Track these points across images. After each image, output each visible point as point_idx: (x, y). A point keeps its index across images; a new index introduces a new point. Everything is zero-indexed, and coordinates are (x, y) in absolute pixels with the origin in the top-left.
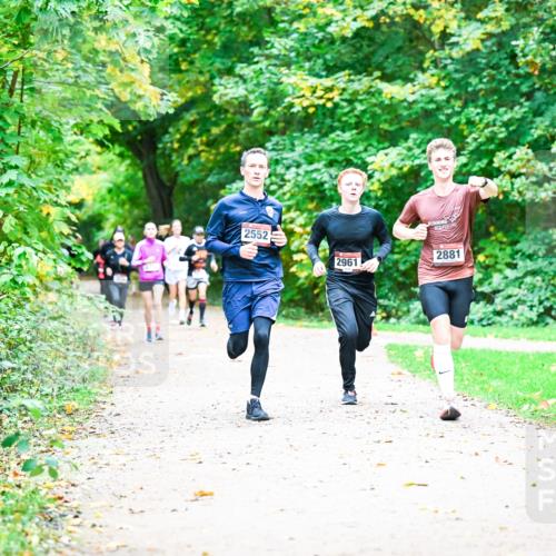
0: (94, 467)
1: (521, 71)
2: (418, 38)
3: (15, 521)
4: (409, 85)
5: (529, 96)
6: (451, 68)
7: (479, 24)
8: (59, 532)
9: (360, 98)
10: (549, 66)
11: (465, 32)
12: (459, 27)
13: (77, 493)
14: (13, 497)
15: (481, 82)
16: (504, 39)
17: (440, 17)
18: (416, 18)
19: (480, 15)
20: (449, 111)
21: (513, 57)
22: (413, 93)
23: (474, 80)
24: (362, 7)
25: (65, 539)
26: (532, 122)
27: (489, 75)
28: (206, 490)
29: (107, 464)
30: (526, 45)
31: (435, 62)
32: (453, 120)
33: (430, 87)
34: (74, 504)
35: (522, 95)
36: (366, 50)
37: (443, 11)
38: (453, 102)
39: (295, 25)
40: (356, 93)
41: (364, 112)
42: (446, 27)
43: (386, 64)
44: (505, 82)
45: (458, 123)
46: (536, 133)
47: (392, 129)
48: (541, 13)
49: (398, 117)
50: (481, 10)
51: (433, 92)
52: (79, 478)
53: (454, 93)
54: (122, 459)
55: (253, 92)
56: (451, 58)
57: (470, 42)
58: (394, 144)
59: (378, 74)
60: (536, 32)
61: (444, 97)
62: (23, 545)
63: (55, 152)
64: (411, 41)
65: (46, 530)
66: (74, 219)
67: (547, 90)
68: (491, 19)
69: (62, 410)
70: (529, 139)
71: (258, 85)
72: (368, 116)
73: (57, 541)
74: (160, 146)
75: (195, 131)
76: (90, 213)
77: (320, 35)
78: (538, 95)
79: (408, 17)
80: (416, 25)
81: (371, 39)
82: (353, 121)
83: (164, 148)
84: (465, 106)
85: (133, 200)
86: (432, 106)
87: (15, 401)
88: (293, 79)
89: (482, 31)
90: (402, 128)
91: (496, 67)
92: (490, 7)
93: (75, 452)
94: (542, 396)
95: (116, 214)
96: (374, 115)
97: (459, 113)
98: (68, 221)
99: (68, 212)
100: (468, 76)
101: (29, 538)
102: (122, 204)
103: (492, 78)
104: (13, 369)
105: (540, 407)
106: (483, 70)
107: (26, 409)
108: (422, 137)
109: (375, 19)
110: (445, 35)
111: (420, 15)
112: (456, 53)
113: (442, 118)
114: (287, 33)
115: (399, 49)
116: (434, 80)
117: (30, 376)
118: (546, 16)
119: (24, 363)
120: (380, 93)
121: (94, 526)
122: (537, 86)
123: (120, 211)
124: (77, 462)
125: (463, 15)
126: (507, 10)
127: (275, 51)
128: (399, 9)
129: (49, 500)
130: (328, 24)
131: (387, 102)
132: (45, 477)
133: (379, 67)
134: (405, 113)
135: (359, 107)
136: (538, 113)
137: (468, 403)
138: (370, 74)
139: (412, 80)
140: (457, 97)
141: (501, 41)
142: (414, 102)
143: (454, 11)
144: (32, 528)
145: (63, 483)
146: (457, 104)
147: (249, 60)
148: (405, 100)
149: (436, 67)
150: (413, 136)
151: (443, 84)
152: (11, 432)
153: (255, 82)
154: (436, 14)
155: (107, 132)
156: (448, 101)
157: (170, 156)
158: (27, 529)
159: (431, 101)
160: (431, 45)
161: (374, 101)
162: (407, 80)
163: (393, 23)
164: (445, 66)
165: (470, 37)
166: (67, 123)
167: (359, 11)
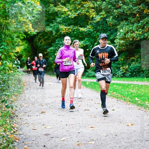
0: (21, 107)
1: (108, 25)
2: (87, 18)
3: (4, 118)
4: (85, 28)
5: (110, 30)
6: (94, 24)
7: (99, 16)
8: (13, 120)
9: (75, 31)
10: (114, 24)
11: (97, 17)
12: (96, 16)
13: (17, 112)
14: (4, 113)
15: (100, 27)
16: (105, 19)
17: (92, 14)
18: (87, 14)
19: (100, 14)
20: (94, 33)
21: (107, 22)
22: (86, 30)
23: (99, 27)
24: (76, 12)
25: (14, 122)
26: (110, 36)
27: (102, 26)
28: (44, 112)
29: (23, 106)
30: (109, 20)
31: (91, 23)
32: (94, 35)
33: (90, 29)
34: (16, 114)
35: (109, 30)
36: (77, 21)
37: (92, 13)
38: (94, 32)
39: (62, 16)
40: (74, 30)
41: (76, 34)
42: (93, 16)
43: (81, 24)
44: (105, 28)
45: (95, 36)
46: (111, 38)
47: (82, 37)
48: (112, 13)
49: (83, 35)
50: (100, 13)
51: (90, 30)
52: (18, 109)
53: (95, 30)
54: (26, 105)
55: (53, 29)
56: (94, 23)
57: (98, 19)
58: (82, 40)
59: (79, 26)
60: (111, 17)
61: (92, 31)
62: (6, 123)
63: (13, 42)
64: (86, 19)
65: (11, 120)
66: (16, 55)
67: (113, 29)
68: (102, 15)
69: (14, 95)
70: (110, 39)
71: (54, 28)
72: (77, 34)
73: (13, 122)
74: (34, 41)
75: (41, 37)
76: (20, 54)
77: (67, 18)
78: (112, 30)
79: (85, 14)
80: (87, 16)
81: (78, 19)
82: (74, 35)
83: (35, 41)
84: (97, 32)
85: (29, 52)
86: (90, 32)
87: (4, 93)
88: (61, 27)
89: (100, 17)
90: (84, 37)
91: (103, 24)
92: (102, 12)
93: (16, 104)
94: (113, 92)
95: (25, 54)
96: (78, 34)
97: (95, 34)
98: (15, 56)
99: (15, 54)
100: (97, 26)
101: (7, 121)
102: (26, 52)
103: (102, 27)
104: (4, 86)
105: (112, 94)
106: (101, 25)
107: (6, 95)
108: (88, 39)
109: (78, 14)
110: (93, 18)
111: (88, 14)
112: (95, 22)
113: (92, 35)
114: (60, 17)
115: (83, 21)
116: (90, 27)
117: (7, 88)
118: (113, 14)
119: (6, 85)
120: (79, 29)
121: (20, 119)
122: (111, 28)
123: (26, 54)
124: (17, 106)
125: (96, 14)
126: (105, 13)
127: (58, 21)
128: (83, 12)
129: (11, 114)
130: (69, 15)
131: (81, 32)
132: (10, 109)
133: (79, 24)
134: (84, 34)
135: (75, 33)
136: (112, 34)
137: (98, 93)
138: (77, 26)
139: (86, 27)
140: (95, 31)
141: (104, 19)
142: (86, 32)
143: (94, 13)
144: (8, 119)
145: (14, 110)
146: (95, 32)
147: (52, 23)
148: (84, 31)
149: (91, 24)
150: (86, 38)
151: (92, 28)
152: (3, 99)
153: (54, 27)
154: (91, 13)
155: (23, 38)
156: (93, 31)
157: (36, 43)
158: (7, 120)
159: (90, 31)
160: (90, 20)
161: (78, 31)
162: (85, 27)
163: (82, 15)
164: (93, 24)
165: (98, 18)
166: (15, 36)
167: (75, 13)
